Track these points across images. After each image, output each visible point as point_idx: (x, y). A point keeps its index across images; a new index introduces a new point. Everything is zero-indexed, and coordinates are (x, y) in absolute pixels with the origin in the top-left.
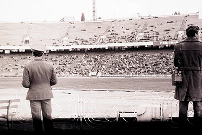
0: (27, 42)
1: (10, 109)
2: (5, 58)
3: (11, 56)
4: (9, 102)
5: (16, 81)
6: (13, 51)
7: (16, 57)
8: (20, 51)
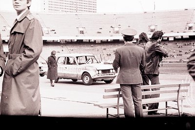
0: (190, 28)
1: (180, 93)
2: (170, 44)
3: (175, 43)
4: (179, 86)
5: (181, 66)
6: (177, 38)
7: (180, 44)
8: (184, 37)
